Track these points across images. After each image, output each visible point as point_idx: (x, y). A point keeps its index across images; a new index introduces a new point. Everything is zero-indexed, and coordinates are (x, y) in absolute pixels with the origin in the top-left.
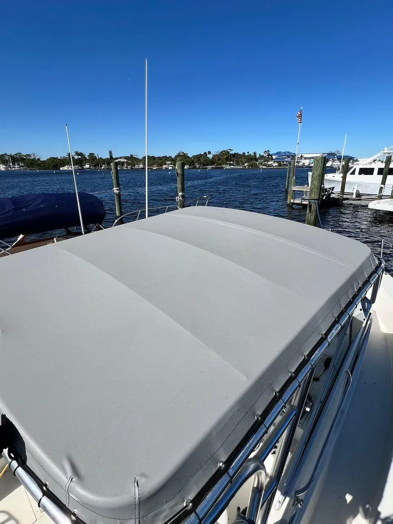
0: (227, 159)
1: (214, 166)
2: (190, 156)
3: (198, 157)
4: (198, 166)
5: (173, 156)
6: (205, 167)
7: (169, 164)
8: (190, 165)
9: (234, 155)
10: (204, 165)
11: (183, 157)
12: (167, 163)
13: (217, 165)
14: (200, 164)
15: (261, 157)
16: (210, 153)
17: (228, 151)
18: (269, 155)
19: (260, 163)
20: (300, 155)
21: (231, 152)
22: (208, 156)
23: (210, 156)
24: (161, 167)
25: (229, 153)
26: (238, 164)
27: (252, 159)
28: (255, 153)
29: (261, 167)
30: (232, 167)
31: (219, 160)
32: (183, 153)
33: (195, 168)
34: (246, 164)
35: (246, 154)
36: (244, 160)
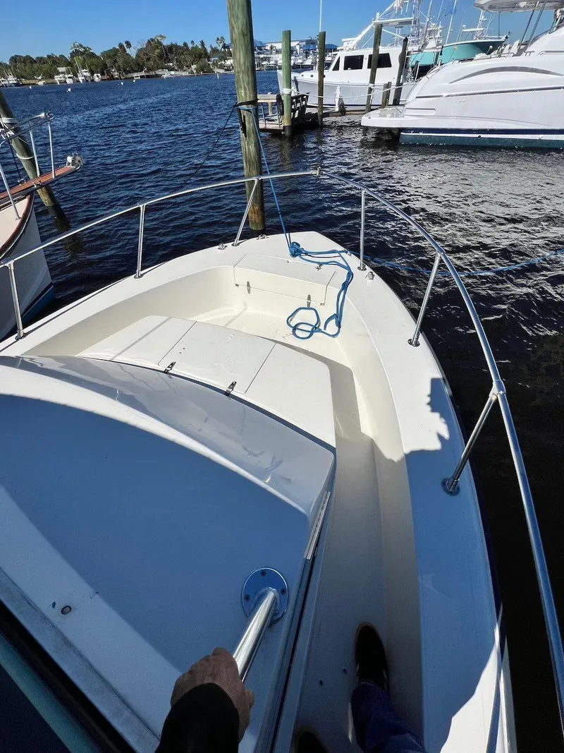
0: (160, 56)
1: (143, 73)
2: (98, 54)
3: (112, 54)
4: (116, 75)
5: (68, 56)
6: (129, 75)
7: (63, 73)
8: (103, 74)
9: (171, 49)
10: (129, 72)
11: (84, 56)
12: (61, 69)
13: (149, 70)
14: (119, 70)
15: (215, 51)
16: (129, 44)
17: (159, 39)
18: (225, 46)
19: (214, 64)
20: (269, 45)
21: (166, 43)
22: (128, 51)
23: (132, 52)
24: (51, 81)
25: (160, 43)
26: (181, 68)
27: (200, 55)
28: (202, 43)
29: (217, 70)
30: (173, 73)
31: (148, 59)
32: (81, 46)
33: (112, 78)
34: (194, 67)
35: (190, 46)
36: (189, 58)
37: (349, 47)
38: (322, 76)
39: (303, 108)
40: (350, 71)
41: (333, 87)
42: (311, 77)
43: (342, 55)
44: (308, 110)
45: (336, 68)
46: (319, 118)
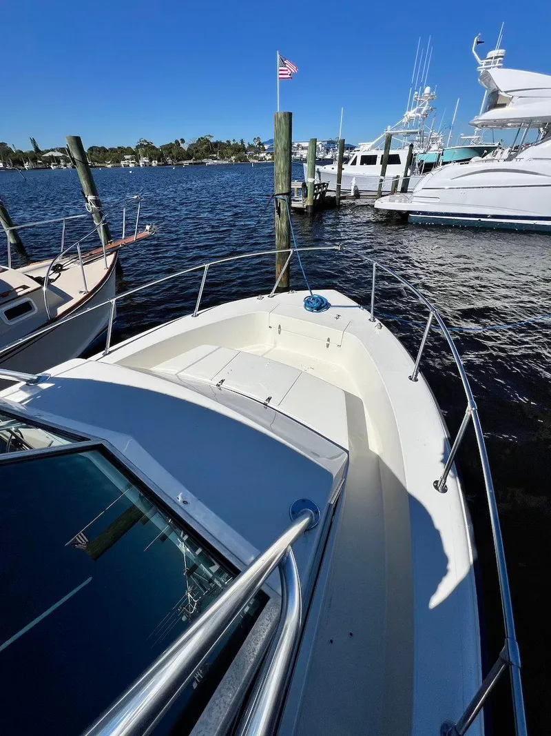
0: (207, 150)
1: (191, 161)
2: (158, 147)
3: (169, 148)
4: (170, 161)
5: (133, 148)
6: (180, 162)
7: (127, 159)
8: (159, 161)
9: (216, 144)
10: (179, 160)
11: (148, 149)
12: (126, 157)
13: (196, 159)
14: (172, 158)
15: (251, 147)
16: (183, 141)
17: (208, 137)
18: (260, 144)
19: (250, 156)
20: (296, 144)
21: (213, 140)
22: (182, 145)
23: (185, 146)
24: (117, 165)
25: (208, 141)
26: (222, 158)
27: (239, 149)
28: (242, 142)
29: (251, 161)
30: (215, 161)
31: (197, 152)
32: (146, 141)
33: (166, 164)
34: (233, 158)
35: (232, 143)
36: (230, 151)
37: (365, 149)
38: (340, 169)
39: (324, 193)
40: (365, 166)
41: (350, 177)
42: (332, 169)
43: (359, 155)
44: (328, 194)
45: (354, 163)
46: (337, 201)
